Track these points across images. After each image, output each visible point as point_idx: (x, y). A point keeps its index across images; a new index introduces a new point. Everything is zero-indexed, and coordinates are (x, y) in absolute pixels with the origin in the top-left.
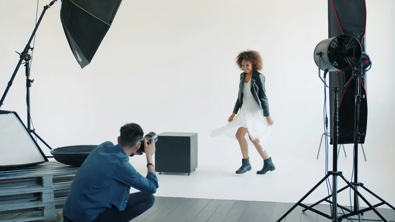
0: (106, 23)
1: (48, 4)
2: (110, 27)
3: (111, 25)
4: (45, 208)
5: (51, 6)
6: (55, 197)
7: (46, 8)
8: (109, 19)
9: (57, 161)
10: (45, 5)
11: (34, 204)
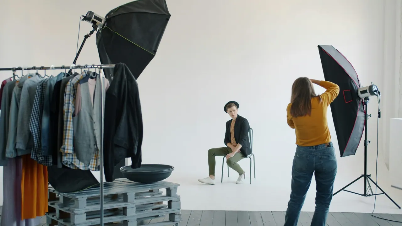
0: (150, 52)
1: (89, 33)
2: (154, 56)
3: (155, 54)
4: (129, 221)
5: (91, 35)
6: (137, 211)
7: (86, 37)
8: (153, 49)
9: (129, 180)
10: (86, 35)
11: (120, 218)
